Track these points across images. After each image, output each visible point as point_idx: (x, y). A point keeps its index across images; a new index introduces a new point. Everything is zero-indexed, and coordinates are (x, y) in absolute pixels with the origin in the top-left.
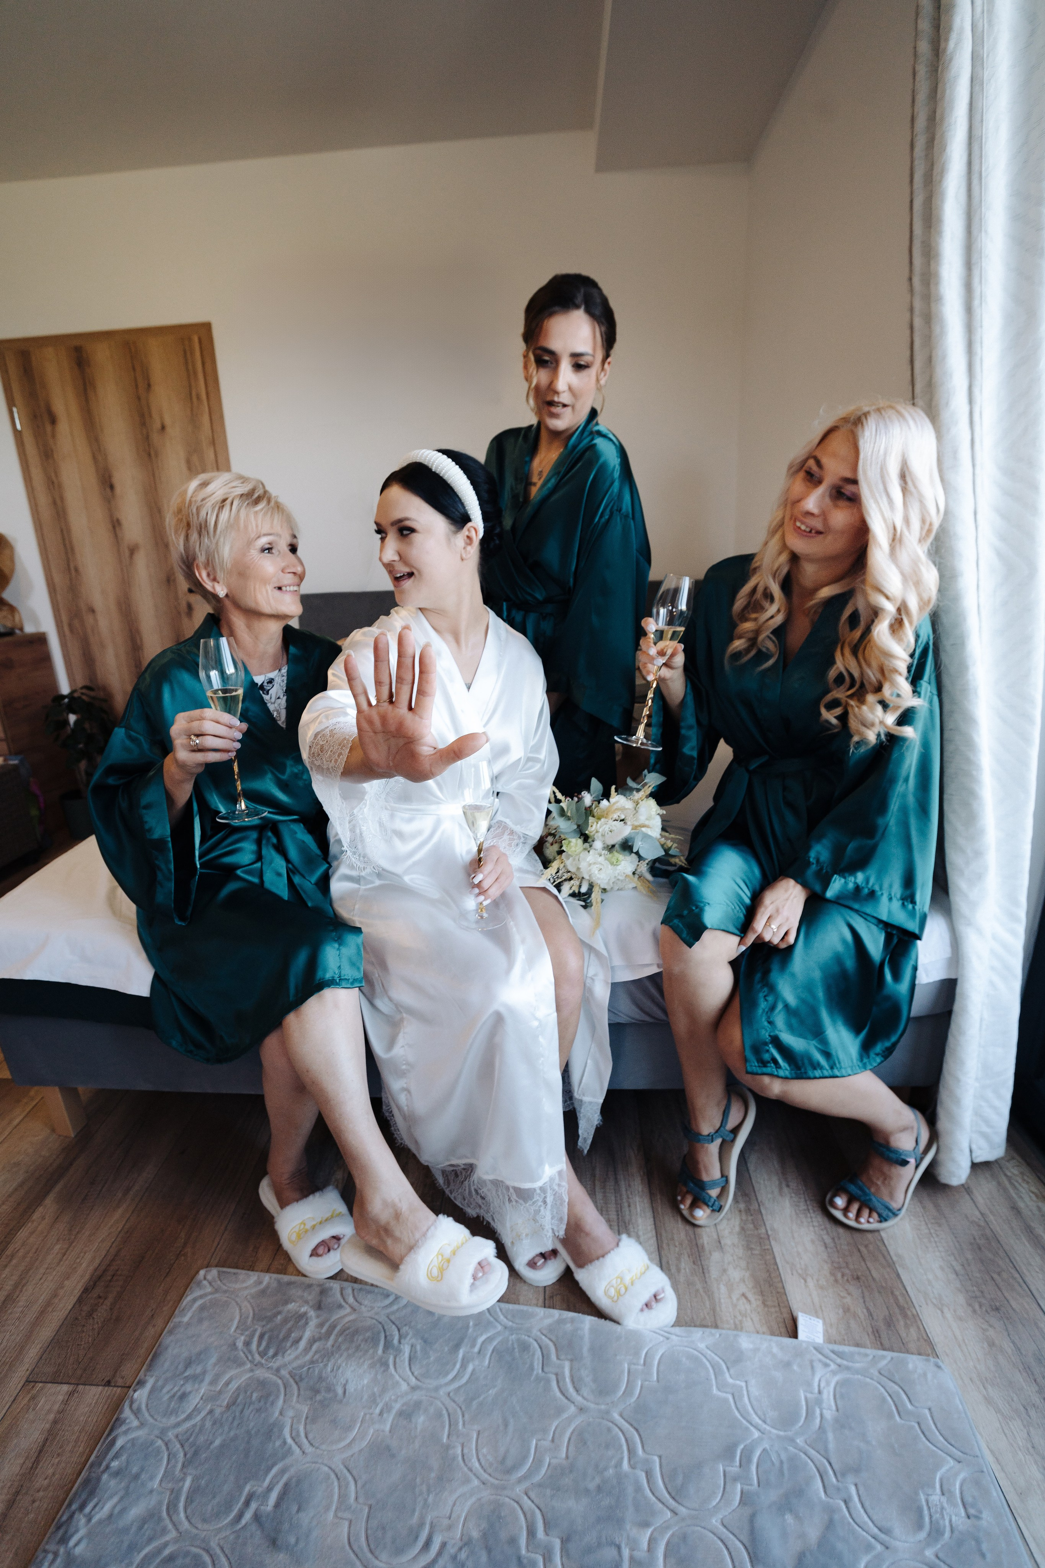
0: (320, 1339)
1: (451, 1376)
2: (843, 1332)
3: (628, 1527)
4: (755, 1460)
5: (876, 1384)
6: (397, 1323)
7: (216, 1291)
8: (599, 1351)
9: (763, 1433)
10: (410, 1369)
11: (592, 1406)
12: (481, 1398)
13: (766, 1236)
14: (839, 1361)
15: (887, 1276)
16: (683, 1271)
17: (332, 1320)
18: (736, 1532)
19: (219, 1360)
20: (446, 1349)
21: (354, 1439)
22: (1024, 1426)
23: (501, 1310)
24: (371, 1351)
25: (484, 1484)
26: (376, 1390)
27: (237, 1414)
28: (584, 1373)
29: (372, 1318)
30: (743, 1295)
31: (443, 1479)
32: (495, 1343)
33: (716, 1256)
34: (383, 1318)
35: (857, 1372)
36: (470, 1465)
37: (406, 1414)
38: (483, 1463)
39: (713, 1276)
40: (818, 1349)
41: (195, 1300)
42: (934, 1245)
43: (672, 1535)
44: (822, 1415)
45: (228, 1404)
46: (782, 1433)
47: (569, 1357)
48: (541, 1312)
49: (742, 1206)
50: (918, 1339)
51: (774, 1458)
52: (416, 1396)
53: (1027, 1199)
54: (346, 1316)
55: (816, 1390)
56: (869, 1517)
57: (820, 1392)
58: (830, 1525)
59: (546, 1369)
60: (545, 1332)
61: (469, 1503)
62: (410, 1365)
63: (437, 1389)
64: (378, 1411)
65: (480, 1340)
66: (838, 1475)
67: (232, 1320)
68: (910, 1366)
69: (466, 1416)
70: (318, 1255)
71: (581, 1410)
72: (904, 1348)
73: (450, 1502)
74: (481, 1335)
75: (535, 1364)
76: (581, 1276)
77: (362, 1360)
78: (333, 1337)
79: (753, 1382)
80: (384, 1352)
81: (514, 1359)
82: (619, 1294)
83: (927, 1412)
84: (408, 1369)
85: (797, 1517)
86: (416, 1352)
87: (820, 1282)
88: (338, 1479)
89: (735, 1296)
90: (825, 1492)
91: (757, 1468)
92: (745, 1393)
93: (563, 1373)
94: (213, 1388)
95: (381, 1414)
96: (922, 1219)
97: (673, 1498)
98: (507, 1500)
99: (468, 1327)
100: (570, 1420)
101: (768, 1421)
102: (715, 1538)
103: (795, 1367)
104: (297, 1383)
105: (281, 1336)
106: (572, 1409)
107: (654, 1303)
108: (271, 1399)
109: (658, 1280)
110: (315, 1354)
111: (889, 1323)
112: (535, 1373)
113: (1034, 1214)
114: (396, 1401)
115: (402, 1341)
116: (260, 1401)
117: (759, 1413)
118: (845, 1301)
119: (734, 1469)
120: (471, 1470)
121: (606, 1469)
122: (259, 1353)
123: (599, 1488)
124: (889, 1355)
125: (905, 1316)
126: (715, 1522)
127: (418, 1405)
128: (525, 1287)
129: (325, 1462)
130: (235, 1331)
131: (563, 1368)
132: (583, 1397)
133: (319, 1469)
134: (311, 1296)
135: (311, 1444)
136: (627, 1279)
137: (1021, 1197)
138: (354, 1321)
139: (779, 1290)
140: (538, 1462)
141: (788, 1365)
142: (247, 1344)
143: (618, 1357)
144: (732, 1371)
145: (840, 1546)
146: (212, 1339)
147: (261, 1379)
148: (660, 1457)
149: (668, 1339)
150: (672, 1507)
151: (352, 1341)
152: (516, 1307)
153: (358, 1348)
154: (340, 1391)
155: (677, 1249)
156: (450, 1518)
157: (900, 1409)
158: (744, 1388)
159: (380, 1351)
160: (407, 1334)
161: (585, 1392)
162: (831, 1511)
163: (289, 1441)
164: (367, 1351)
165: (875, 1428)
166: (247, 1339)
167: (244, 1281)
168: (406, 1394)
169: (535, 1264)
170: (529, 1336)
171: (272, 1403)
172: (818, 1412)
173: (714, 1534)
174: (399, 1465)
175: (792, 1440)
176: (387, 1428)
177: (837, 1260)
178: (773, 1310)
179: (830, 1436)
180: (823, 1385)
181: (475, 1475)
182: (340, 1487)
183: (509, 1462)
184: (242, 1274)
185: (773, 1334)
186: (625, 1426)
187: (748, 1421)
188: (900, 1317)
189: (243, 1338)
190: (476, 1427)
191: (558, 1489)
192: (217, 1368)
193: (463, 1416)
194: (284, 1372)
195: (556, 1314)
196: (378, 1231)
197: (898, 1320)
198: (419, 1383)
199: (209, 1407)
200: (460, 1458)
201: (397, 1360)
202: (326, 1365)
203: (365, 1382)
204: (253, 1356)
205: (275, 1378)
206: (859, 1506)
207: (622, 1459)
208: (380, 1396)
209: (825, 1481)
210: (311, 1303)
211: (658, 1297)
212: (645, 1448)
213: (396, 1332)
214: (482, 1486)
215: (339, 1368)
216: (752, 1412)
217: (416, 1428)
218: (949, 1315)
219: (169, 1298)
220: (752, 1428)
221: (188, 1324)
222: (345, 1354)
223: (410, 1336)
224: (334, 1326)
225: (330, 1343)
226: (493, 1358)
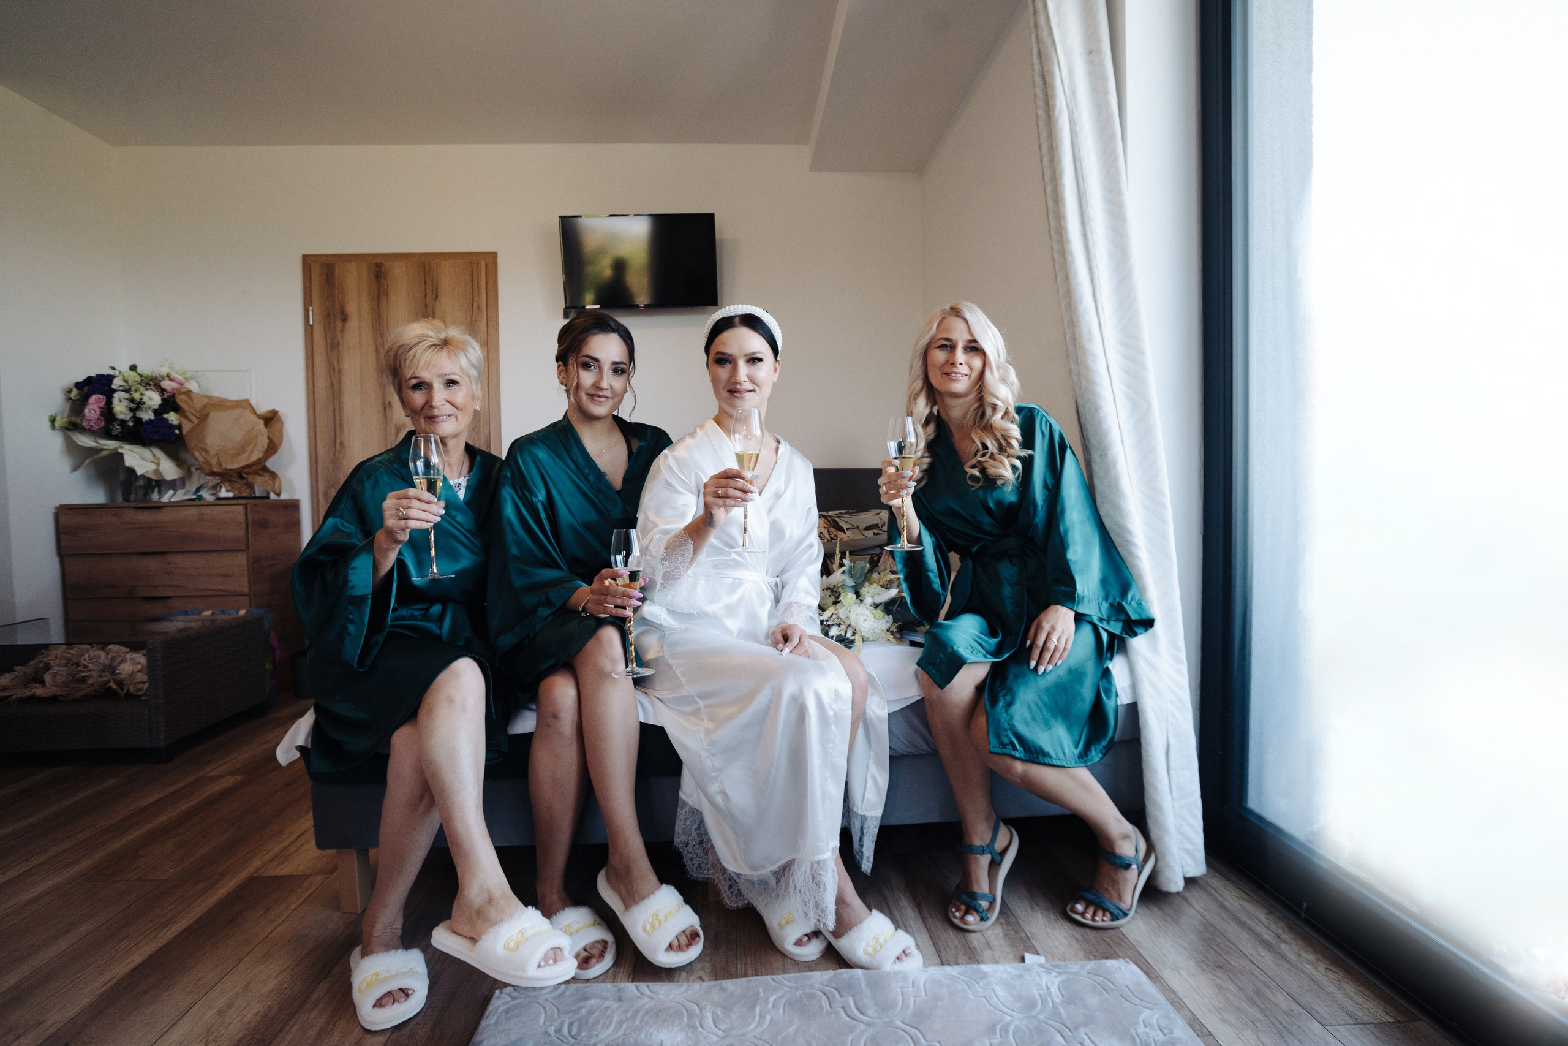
0: (627, 1020)
1: (751, 1027)
4: (1011, 1033)
6: (696, 1003)
7: (517, 999)
8: (875, 985)
9: (1013, 1017)
10: (716, 1027)
11: (878, 1021)
12: (783, 1033)
14: (1059, 970)
20: (744, 1010)
23: (785, 980)
24: (677, 1021)
26: (689, 1041)
28: (865, 1001)
32: (785, 999)
41: (499, 1006)
46: (1026, 1015)
47: (853, 994)
51: (1025, 1029)
52: (726, 1040)
53: (1232, 901)
54: (647, 1003)
55: (1045, 988)
57: (1048, 989)
59: (833, 1006)
60: (825, 985)
62: (714, 1025)
63: (742, 1034)
65: (772, 999)
66: (1072, 1030)
67: (538, 1018)
69: (773, 1044)
71: (869, 1025)
74: (773, 996)
75: (824, 1004)
76: (842, 943)
77: (670, 1027)
78: (639, 1017)
79: (998, 989)
80: (688, 1020)
81: (804, 1005)
82: (876, 950)
84: (714, 1027)
86: (718, 1016)
91: (1013, 1036)
92: (994, 995)
93: (849, 1005)
105: (589, 1023)
106: (862, 1026)
107: (903, 957)
110: (626, 1030)
112: (825, 1010)
113: (1237, 909)
115: (703, 1012)
117: (1008, 1007)
122: (571, 1035)
130: (544, 1025)
131: (848, 1003)
132: (869, 1017)
134: (610, 995)
136: (882, 939)
137: (1226, 900)
138: (656, 1006)
142: (558, 1031)
143: (891, 986)
146: (524, 1031)
151: (657, 1018)
153: (664, 1021)
159: (686, 1020)
161: (870, 1013)
164: (673, 1022)
166: (557, 1028)
170: (813, 990)
172: (1050, 1000)
179: (1062, 1011)
186: (907, 1028)
187: (1000, 1012)
189: (553, 1028)
193: (770, 1045)
198: (726, 1033)
201: (703, 1023)
202: (639, 1034)
204: (566, 1038)
209: (1063, 1035)
211: (907, 952)
212: (927, 1038)
213: (696, 1007)
215: (651, 1034)
216: (1002, 1006)
222: (653, 1026)
223: (709, 1008)
224: (637, 1011)
225: (637, 1022)
226: (786, 1009)
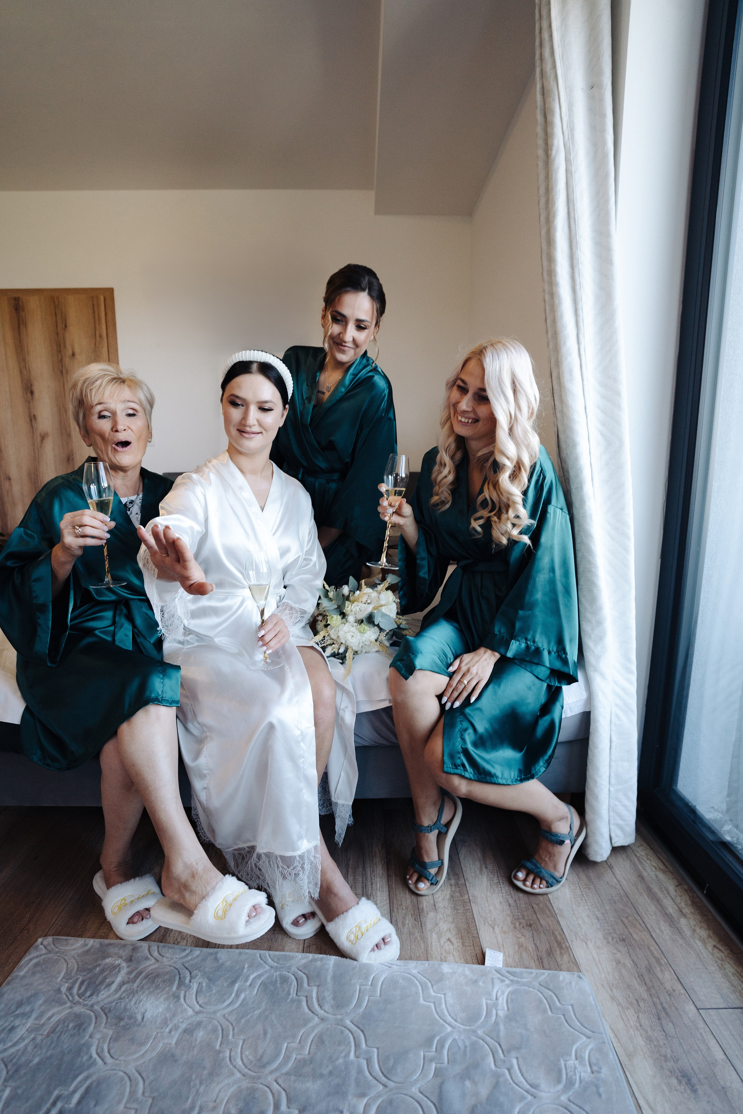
0: (128, 982)
1: (226, 1003)
2: (517, 960)
3: (350, 1098)
4: (447, 1047)
5: (536, 991)
6: (189, 968)
7: (50, 952)
8: (339, 978)
9: (454, 1028)
10: (196, 999)
11: (331, 1016)
12: (249, 1017)
13: (469, 901)
14: (512, 978)
15: (550, 923)
16: (407, 926)
17: (140, 968)
18: (428, 1095)
19: (45, 1002)
20: (225, 984)
21: (146, 1051)
22: (636, 1013)
23: (270, 955)
24: (167, 989)
25: (244, 1076)
26: (168, 1015)
27: (55, 1039)
28: (326, 994)
29: (171, 966)
30: (449, 939)
31: (213, 1074)
32: (263, 978)
33: (432, 915)
34: (179, 966)
35: (524, 984)
36: (234, 1063)
37: (189, 1031)
38: (245, 1062)
39: (428, 929)
40: (498, 971)
41: (31, 959)
42: (584, 901)
43: (382, 1101)
44: (497, 1014)
45: (48, 1032)
46: (467, 1028)
47: (317, 984)
48: (300, 955)
49: (453, 882)
50: (569, 962)
51: (460, 1044)
52: (198, 1018)
53: (649, 870)
54: (150, 965)
55: (494, 998)
56: (524, 1079)
57: (497, 999)
58: (496, 1086)
59: (299, 994)
60: (300, 969)
61: (232, 1090)
62: (196, 997)
63: (215, 1012)
64: (167, 1030)
65: (252, 977)
66: (505, 1052)
67: (59, 972)
68: (561, 978)
69: (236, 1030)
70: (133, 923)
71: (322, 1019)
72: (559, 968)
73: (217, 1090)
74: (253, 973)
75: (292, 991)
76: (330, 928)
77: (160, 995)
78: (138, 981)
79: (449, 994)
80: (177, 988)
81: (276, 988)
82: (357, 938)
83: (570, 1007)
84: (194, 999)
85: (475, 1083)
86: (202, 987)
87: (504, 929)
88: (130, 1080)
89: (443, 940)
90: (495, 1064)
91: (448, 1051)
92: (443, 1001)
93: (311, 996)
94: (37, 1022)
95: (170, 1032)
96: (577, 885)
97: (385, 1076)
98: (261, 1086)
99: (243, 968)
100: (313, 1028)
101: (458, 1020)
102: (414, 1101)
103: (481, 984)
104: (106, 1014)
105: (97, 982)
106: (316, 1020)
107: (383, 946)
108: (84, 1026)
109: (387, 928)
110: (123, 993)
111: (550, 953)
112: (291, 996)
113: (653, 879)
114: (182, 1022)
115: (192, 981)
116: (74, 1029)
117: (452, 1015)
118: (520, 940)
119: (432, 1054)
120: (235, 1067)
121: (337, 1059)
122: (78, 995)
123: (331, 1073)
124: (547, 972)
125: (561, 948)
126: (414, 1090)
127: (199, 1024)
128: (290, 941)
129: (122, 1069)
130: (61, 980)
131: (312, 992)
132: (325, 1011)
133: (116, 1074)
134: (125, 953)
135: (112, 1057)
136: (364, 927)
137: (645, 869)
138: (156, 969)
139: (474, 935)
140: (287, 1058)
141: (476, 982)
142: (70, 989)
143: (353, 981)
144: (435, 987)
145: (502, 1099)
146: (42, 987)
147: (78, 1013)
148: (378, 1049)
149: (390, 967)
150: (383, 1083)
151: (153, 982)
152: (282, 953)
153: (157, 987)
154: (139, 1017)
155: (404, 912)
156: (215, 1101)
157: (552, 1007)
158: (443, 999)
159: (174, 988)
160: (197, 976)
161: (327, 1007)
162: (497, 1076)
163: (95, 1056)
164: (164, 989)
165: (534, 1020)
166: (70, 985)
167: (72, 945)
168: (191, 1017)
169: (298, 922)
170: (289, 972)
171: (85, 1030)
172: (494, 1012)
173: (413, 1098)
174: (180, 1067)
175: (474, 1032)
176: (174, 1042)
177: (517, 914)
178: (469, 948)
179: (502, 1027)
180: (499, 994)
181: (238, 1070)
182: (131, 1086)
183: (265, 1060)
184: (71, 940)
185: (467, 962)
186: (354, 1028)
187: (444, 1021)
188: (557, 949)
189: (67, 985)
190: (242, 1037)
191: (300, 1076)
192: (42, 1008)
193: (233, 1030)
194: (97, 1008)
195: (311, 956)
196: (180, 888)
197: (556, 951)
198: (202, 1009)
199: (32, 1036)
200: (228, 1059)
201: (187, 993)
202: (131, 1000)
203: (160, 1010)
204: (73, 997)
205: (89, 1012)
206: (518, 1072)
207: (350, 1052)
208: (170, 1020)
209: (496, 1058)
210: (124, 958)
211: (386, 941)
212: (368, 1043)
213: (188, 975)
214: (243, 1077)
215: (140, 1002)
216: (447, 1014)
217: (196, 1040)
218: (591, 946)
219: (10, 960)
220: (447, 1025)
221: (24, 976)
222: (147, 992)
223: (198, 977)
224: (140, 973)
225: (135, 985)
226: (260, 989)
